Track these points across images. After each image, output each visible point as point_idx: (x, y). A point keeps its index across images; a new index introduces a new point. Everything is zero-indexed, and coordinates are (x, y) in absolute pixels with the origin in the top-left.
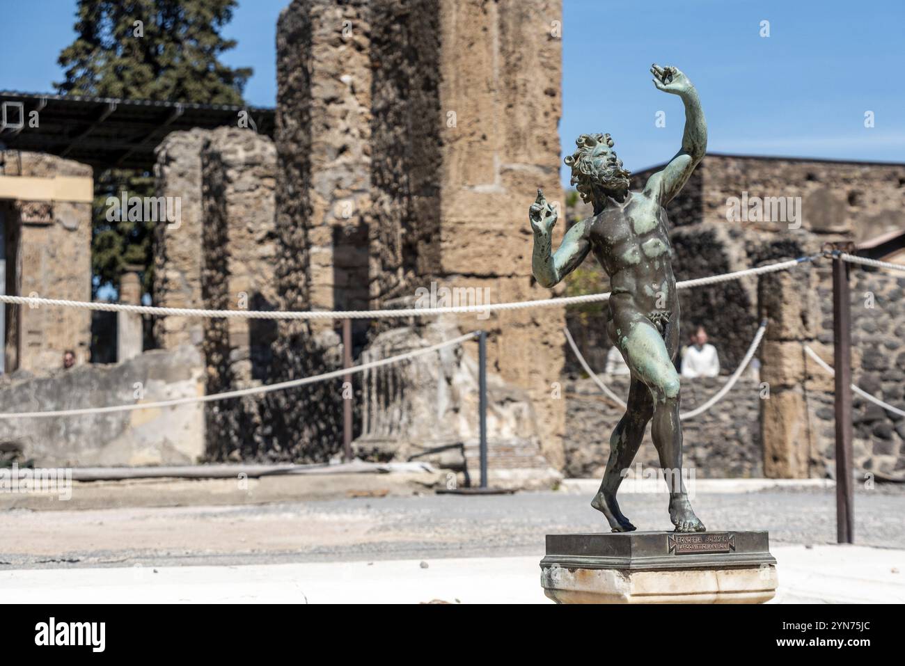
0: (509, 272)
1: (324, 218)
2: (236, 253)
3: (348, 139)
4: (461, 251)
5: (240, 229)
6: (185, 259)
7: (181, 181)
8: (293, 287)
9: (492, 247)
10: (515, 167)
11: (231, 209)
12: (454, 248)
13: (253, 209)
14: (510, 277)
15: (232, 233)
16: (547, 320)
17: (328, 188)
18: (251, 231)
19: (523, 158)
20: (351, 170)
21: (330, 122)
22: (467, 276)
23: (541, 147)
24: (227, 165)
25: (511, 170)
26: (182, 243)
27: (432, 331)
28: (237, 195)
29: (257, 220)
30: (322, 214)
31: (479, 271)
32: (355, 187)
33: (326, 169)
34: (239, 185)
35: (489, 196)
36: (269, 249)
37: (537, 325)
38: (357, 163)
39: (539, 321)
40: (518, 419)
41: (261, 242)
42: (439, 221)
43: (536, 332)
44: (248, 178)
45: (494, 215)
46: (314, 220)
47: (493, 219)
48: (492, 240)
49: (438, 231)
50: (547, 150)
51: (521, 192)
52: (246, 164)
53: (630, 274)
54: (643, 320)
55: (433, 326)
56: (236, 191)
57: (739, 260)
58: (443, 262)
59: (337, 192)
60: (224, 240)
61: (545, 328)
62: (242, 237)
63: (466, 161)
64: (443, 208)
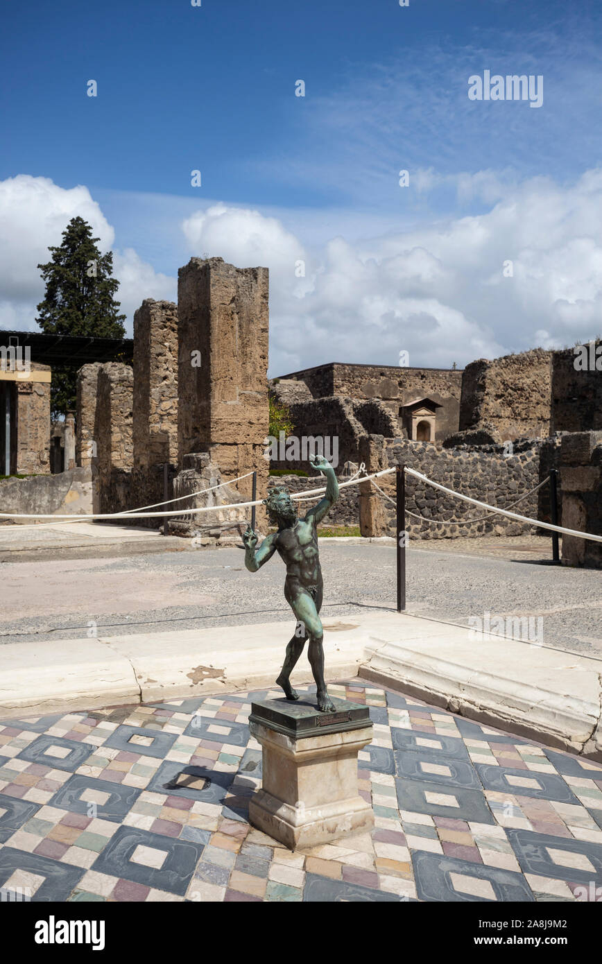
0: (243, 442)
2: (115, 422)
3: (168, 373)
4: (220, 432)
5: (116, 411)
7: (88, 387)
9: (235, 430)
10: (246, 392)
11: (113, 402)
12: (217, 431)
13: (123, 402)
14: (243, 444)
15: (113, 413)
17: (158, 396)
18: (121, 412)
19: (249, 388)
20: (169, 387)
21: (159, 365)
22: (223, 444)
23: (258, 382)
24: (110, 381)
25: (244, 394)
27: (206, 470)
28: (115, 395)
29: (125, 407)
31: (228, 442)
32: (171, 396)
33: (157, 387)
34: (116, 391)
35: (234, 406)
36: (130, 420)
37: (256, 467)
38: (172, 384)
39: (257, 465)
41: (126, 417)
42: (210, 418)
44: (120, 387)
46: (151, 411)
47: (234, 417)
48: (235, 427)
49: (209, 423)
50: (261, 385)
51: (249, 404)
52: (119, 381)
53: (298, 567)
54: (304, 591)
55: (206, 468)
56: (115, 393)
57: (350, 413)
58: (211, 438)
59: (162, 398)
60: (109, 416)
61: (260, 468)
62: (118, 415)
63: (223, 389)
64: (212, 412)
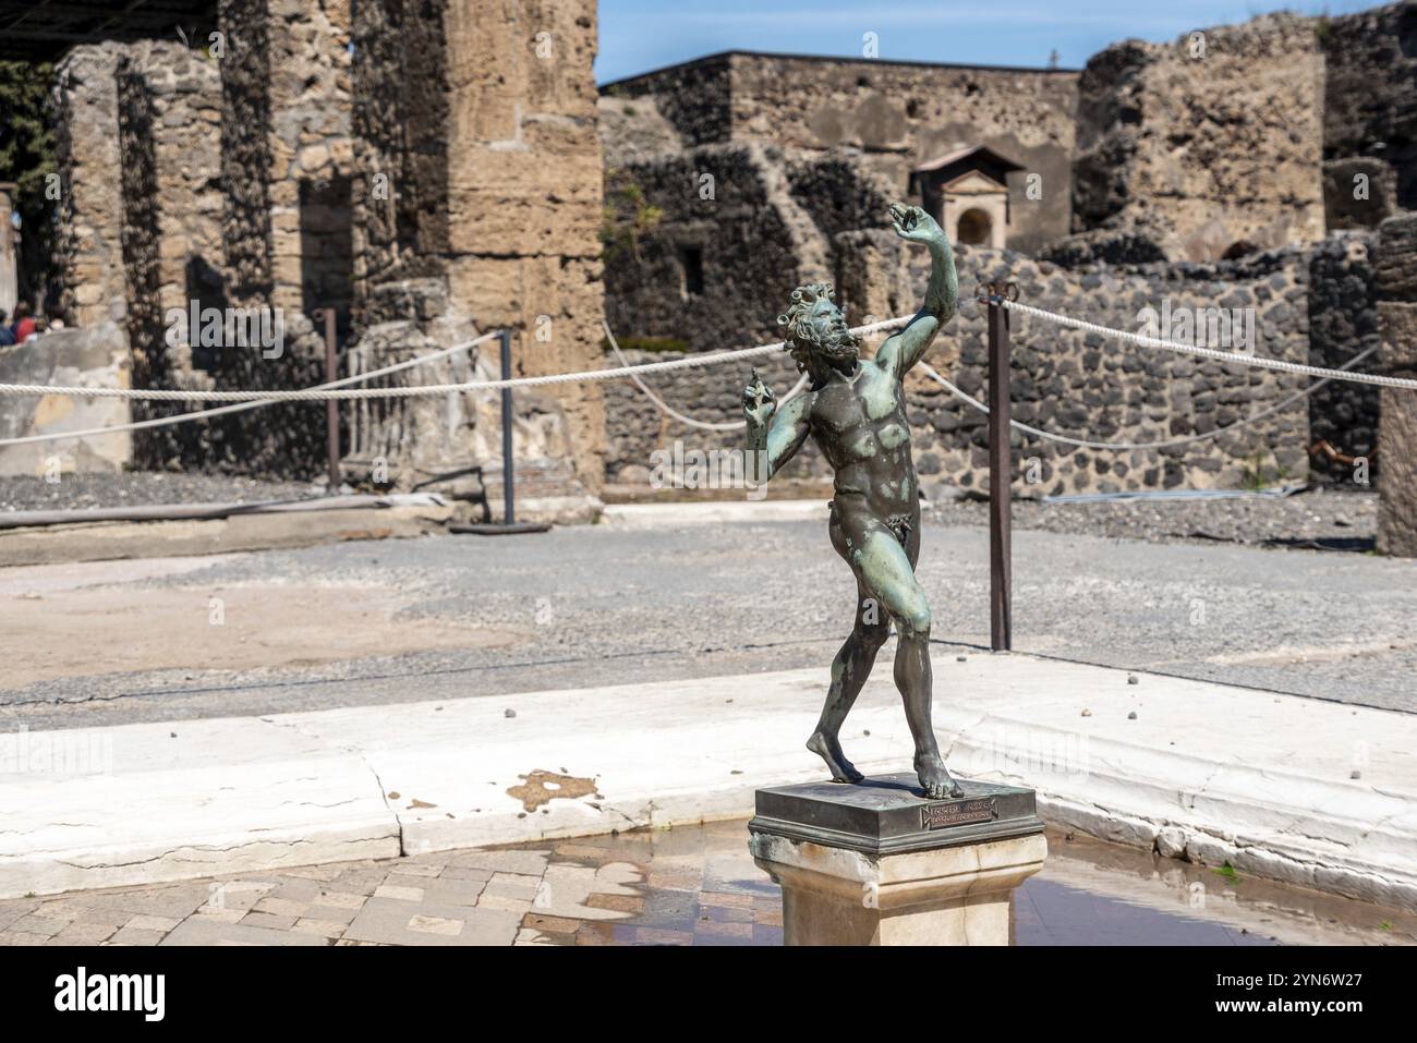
0: (534, 251)
1: (288, 170)
2: (167, 206)
3: (317, 68)
4: (474, 225)
5: (172, 175)
6: (99, 211)
7: (90, 110)
8: (250, 257)
9: (513, 219)
10: (540, 117)
11: (161, 149)
12: (466, 222)
13: (188, 150)
14: (535, 257)
15: (162, 180)
16: (582, 311)
17: (292, 131)
18: (186, 178)
19: (550, 106)
20: (322, 109)
21: (294, 46)
22: (482, 256)
23: (572, 91)
24: (152, 93)
25: (535, 122)
26: (95, 190)
27: (440, 326)
28: (167, 131)
29: (195, 164)
30: (286, 164)
31: (496, 250)
32: (327, 130)
33: (290, 107)
34: (170, 119)
35: (509, 155)
36: (213, 200)
37: (570, 317)
38: (329, 99)
39: (572, 311)
40: (548, 434)
41: (200, 192)
42: (446, 187)
43: (569, 326)
44: (181, 109)
45: (515, 178)
46: (275, 172)
47: (513, 184)
48: (513, 210)
49: (444, 199)
50: (580, 96)
51: (548, 149)
52: (178, 91)
53: (863, 470)
54: (880, 528)
55: (441, 320)
56: (166, 126)
57: (779, 188)
58: (451, 239)
59: (304, 136)
60: (151, 189)
61: (580, 321)
62: (176, 186)
63: (479, 110)
64: (451, 170)
